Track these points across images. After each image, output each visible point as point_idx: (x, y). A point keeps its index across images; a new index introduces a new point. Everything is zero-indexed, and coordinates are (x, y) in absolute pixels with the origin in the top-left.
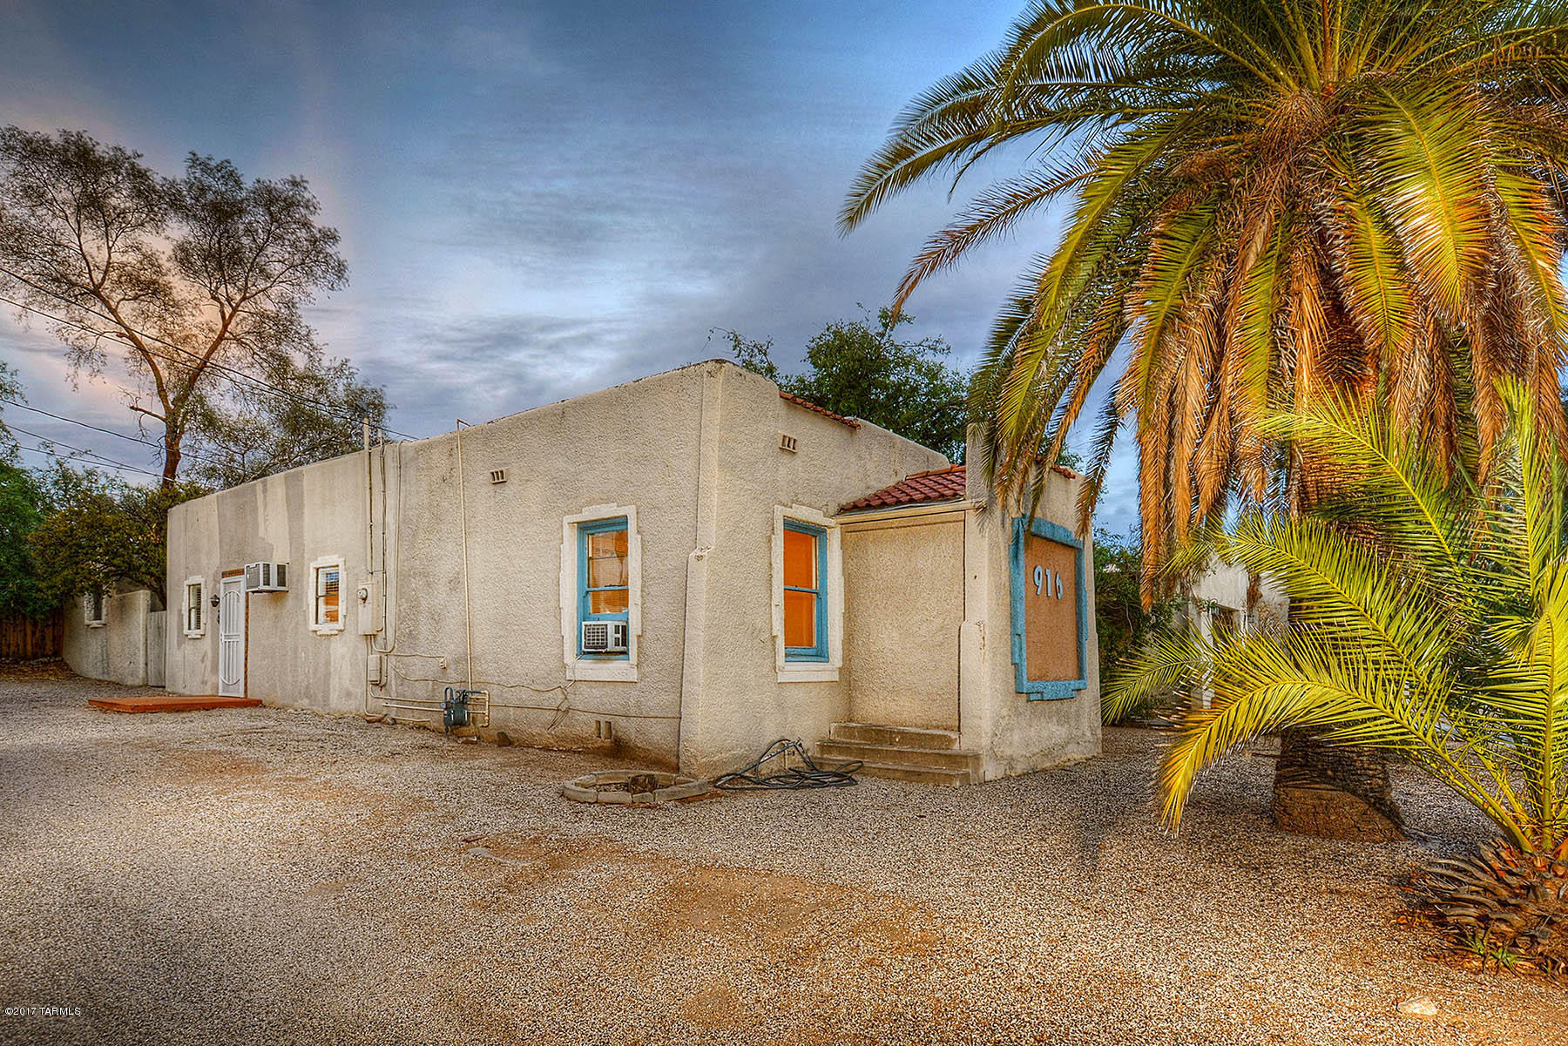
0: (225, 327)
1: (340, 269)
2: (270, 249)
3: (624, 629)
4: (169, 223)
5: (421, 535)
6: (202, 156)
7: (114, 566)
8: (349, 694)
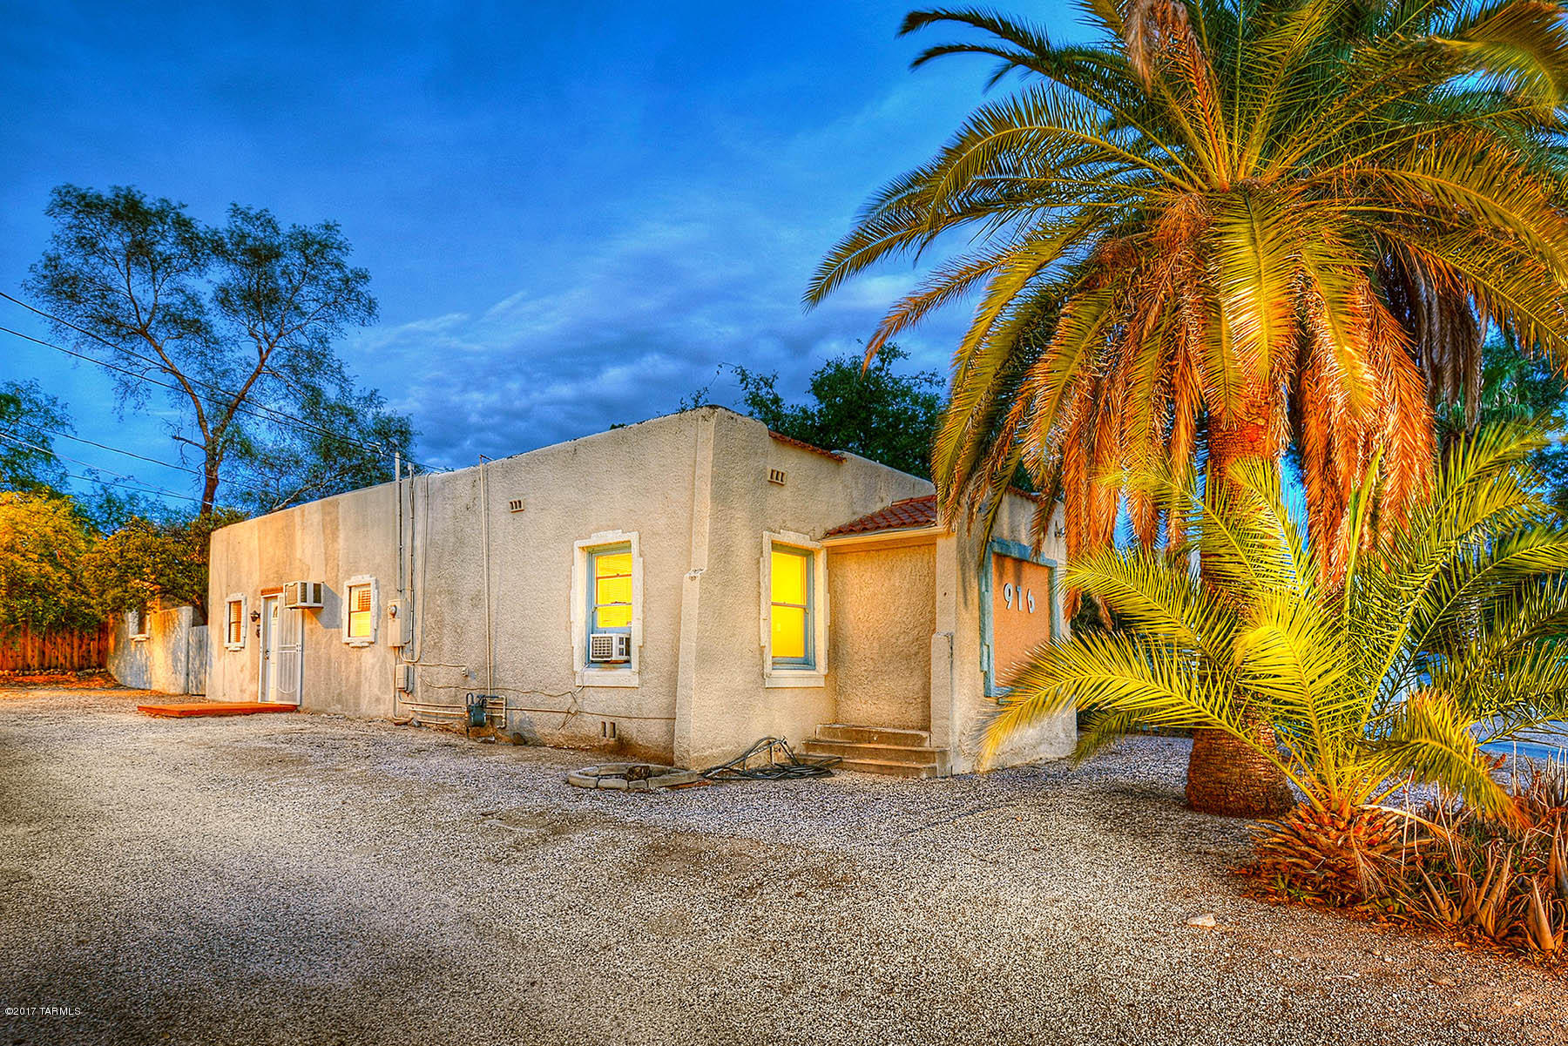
0: (262, 361)
1: (371, 307)
2: (305, 289)
3: (628, 640)
4: (212, 267)
5: (447, 557)
6: (242, 206)
7: (160, 584)
8: (378, 700)
